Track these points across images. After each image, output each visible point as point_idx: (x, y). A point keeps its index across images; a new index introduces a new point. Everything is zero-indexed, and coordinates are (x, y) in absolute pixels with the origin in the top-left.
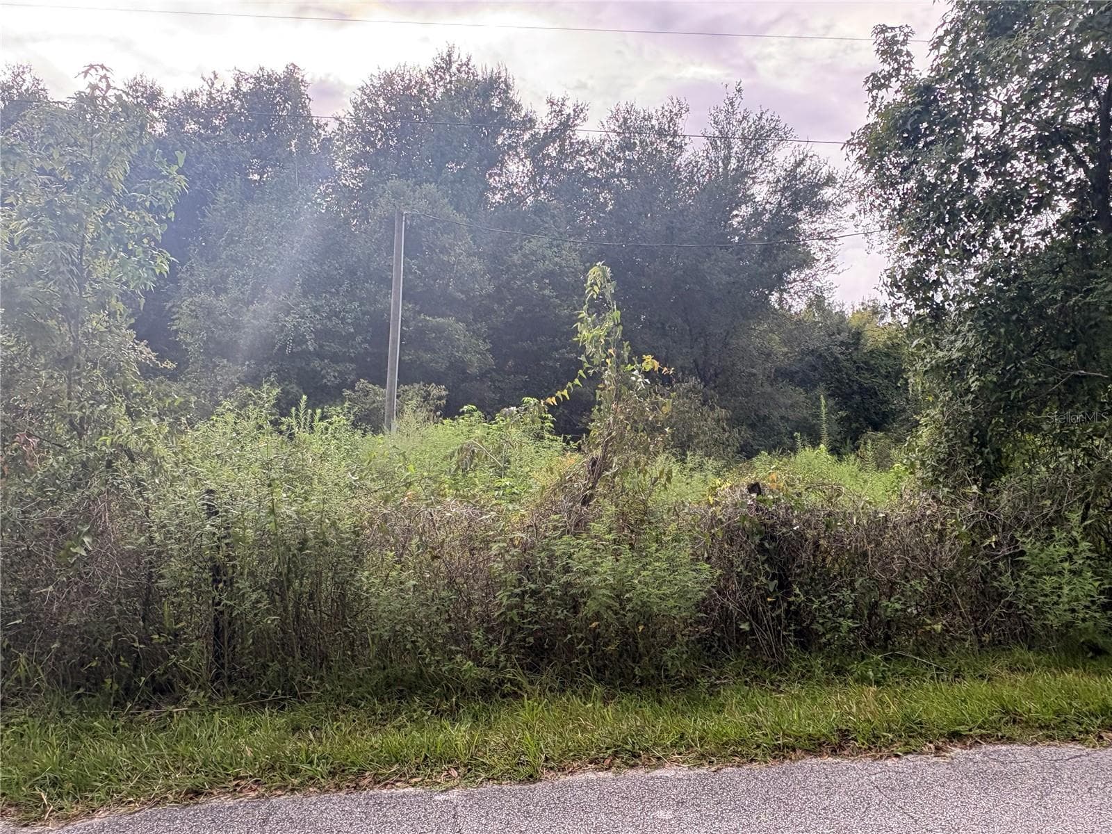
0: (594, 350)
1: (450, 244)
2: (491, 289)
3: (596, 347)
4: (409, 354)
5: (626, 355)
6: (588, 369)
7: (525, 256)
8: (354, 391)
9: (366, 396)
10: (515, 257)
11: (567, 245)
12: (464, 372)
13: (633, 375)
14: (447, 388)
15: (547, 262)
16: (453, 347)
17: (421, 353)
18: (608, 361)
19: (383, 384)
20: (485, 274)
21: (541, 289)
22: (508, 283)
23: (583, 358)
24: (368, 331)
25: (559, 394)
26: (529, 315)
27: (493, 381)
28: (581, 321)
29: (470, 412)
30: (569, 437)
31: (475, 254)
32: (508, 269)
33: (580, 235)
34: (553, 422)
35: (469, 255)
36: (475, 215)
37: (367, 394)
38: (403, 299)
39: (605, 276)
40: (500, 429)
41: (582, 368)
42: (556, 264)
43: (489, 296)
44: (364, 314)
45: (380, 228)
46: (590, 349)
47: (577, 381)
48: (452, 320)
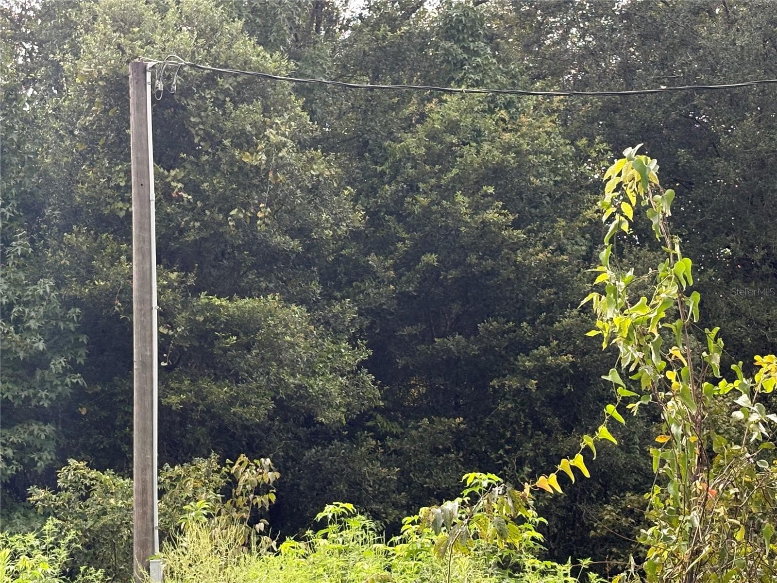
0: (638, 355)
1: (254, 124)
2: (358, 218)
3: (640, 348)
4: (179, 392)
5: (715, 361)
6: (626, 400)
7: (433, 136)
8: (56, 490)
9: (84, 498)
10: (410, 141)
11: (530, 102)
12: (309, 420)
13: (739, 408)
14: (276, 466)
15: (486, 146)
16: (280, 364)
17: (205, 384)
18: (671, 375)
19: (124, 467)
20: (341, 187)
21: (476, 208)
22: (400, 201)
23: (613, 376)
24: (78, 345)
25: (565, 465)
26: (453, 273)
27: (381, 437)
28: (601, 290)
29: (341, 520)
30: (585, 563)
31: (314, 143)
32: (397, 170)
33: (557, 74)
34: (539, 528)
35: (302, 146)
36: (308, 51)
37: (86, 493)
38: (159, 262)
39: (645, 180)
40: (412, 555)
41: (613, 400)
42: (507, 148)
43: (355, 235)
44: (69, 303)
45: (92, 102)
46: (629, 354)
47: (603, 432)
48: (273, 301)
